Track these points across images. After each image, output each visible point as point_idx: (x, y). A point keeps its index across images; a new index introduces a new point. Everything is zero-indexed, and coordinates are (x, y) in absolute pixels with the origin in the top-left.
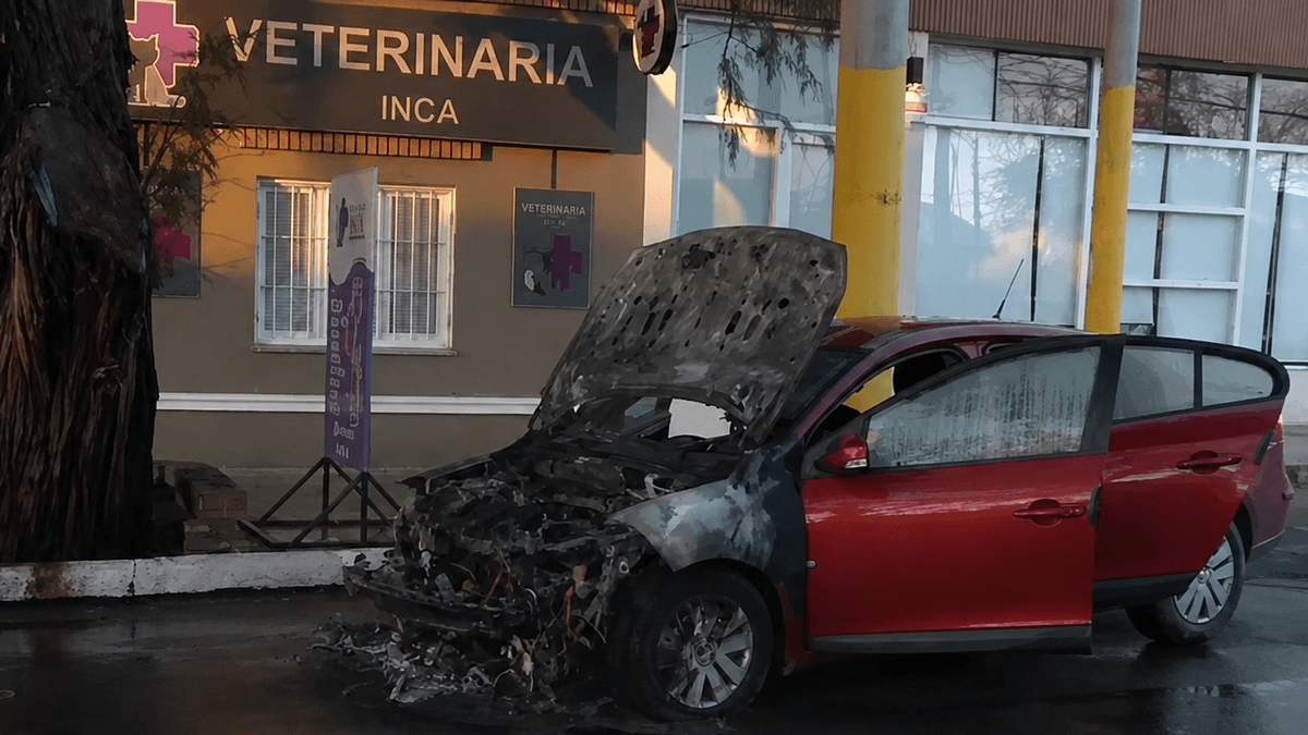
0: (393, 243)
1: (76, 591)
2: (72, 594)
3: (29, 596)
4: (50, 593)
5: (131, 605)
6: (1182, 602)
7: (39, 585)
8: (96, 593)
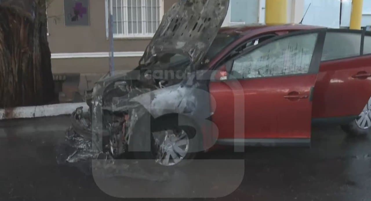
0: (146, 7)
1: (18, 116)
2: (16, 117)
3: (3, 118)
4: (10, 117)
5: (34, 120)
6: (358, 122)
7: (7, 114)
8: (24, 117)
